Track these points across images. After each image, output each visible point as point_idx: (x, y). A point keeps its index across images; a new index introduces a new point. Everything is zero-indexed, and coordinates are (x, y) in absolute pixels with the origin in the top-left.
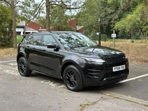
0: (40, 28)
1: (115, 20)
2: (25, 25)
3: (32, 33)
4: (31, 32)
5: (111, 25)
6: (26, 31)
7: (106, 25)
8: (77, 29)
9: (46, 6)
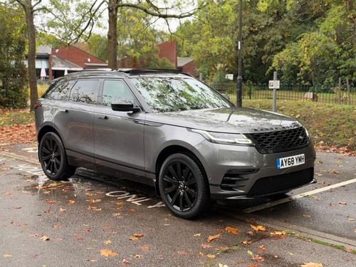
0: (89, 60)
1: (273, 45)
2: (50, 53)
3: (69, 72)
4: (66, 69)
5: (263, 57)
6: (53, 68)
7: (251, 56)
8: (178, 65)
9: (109, 8)
